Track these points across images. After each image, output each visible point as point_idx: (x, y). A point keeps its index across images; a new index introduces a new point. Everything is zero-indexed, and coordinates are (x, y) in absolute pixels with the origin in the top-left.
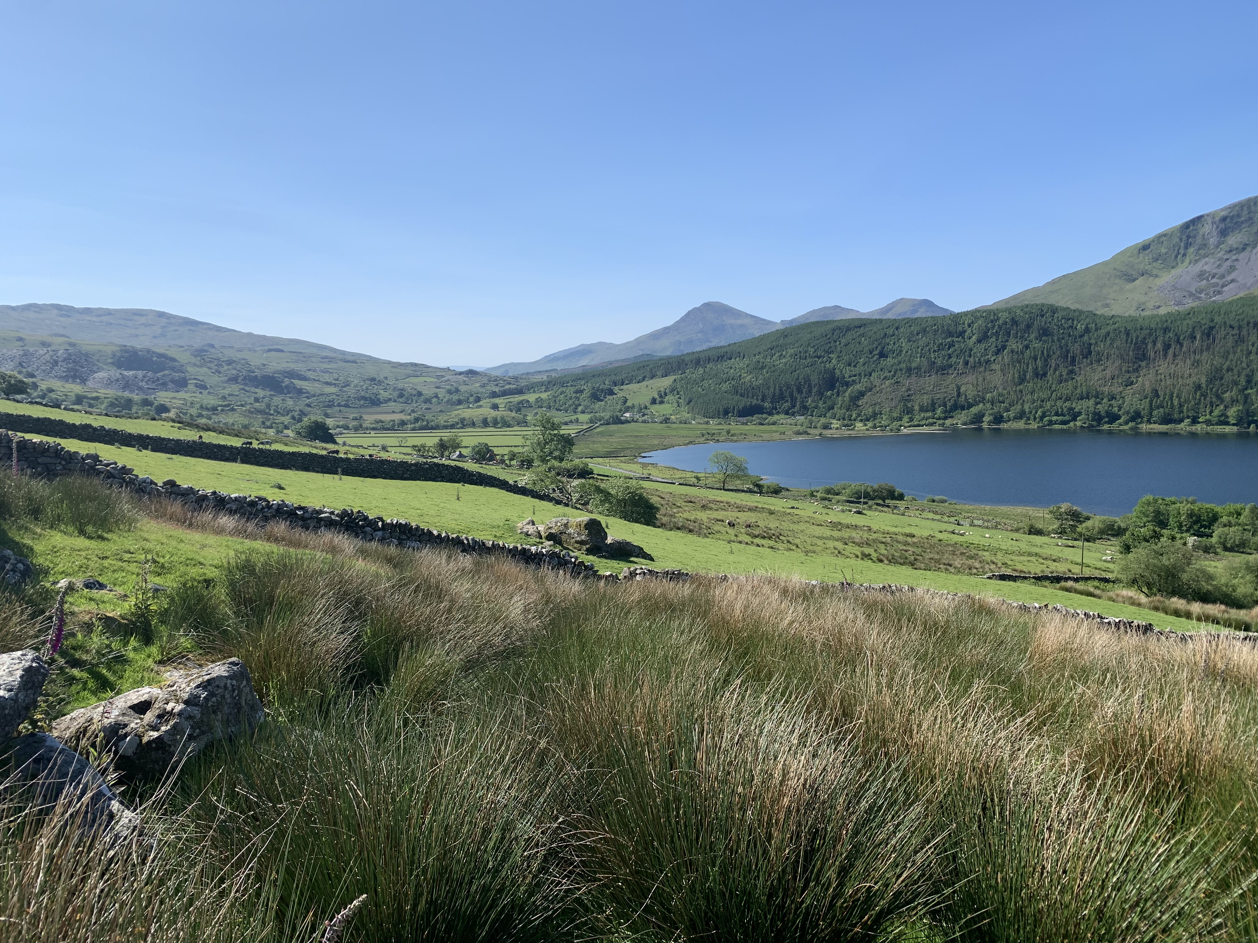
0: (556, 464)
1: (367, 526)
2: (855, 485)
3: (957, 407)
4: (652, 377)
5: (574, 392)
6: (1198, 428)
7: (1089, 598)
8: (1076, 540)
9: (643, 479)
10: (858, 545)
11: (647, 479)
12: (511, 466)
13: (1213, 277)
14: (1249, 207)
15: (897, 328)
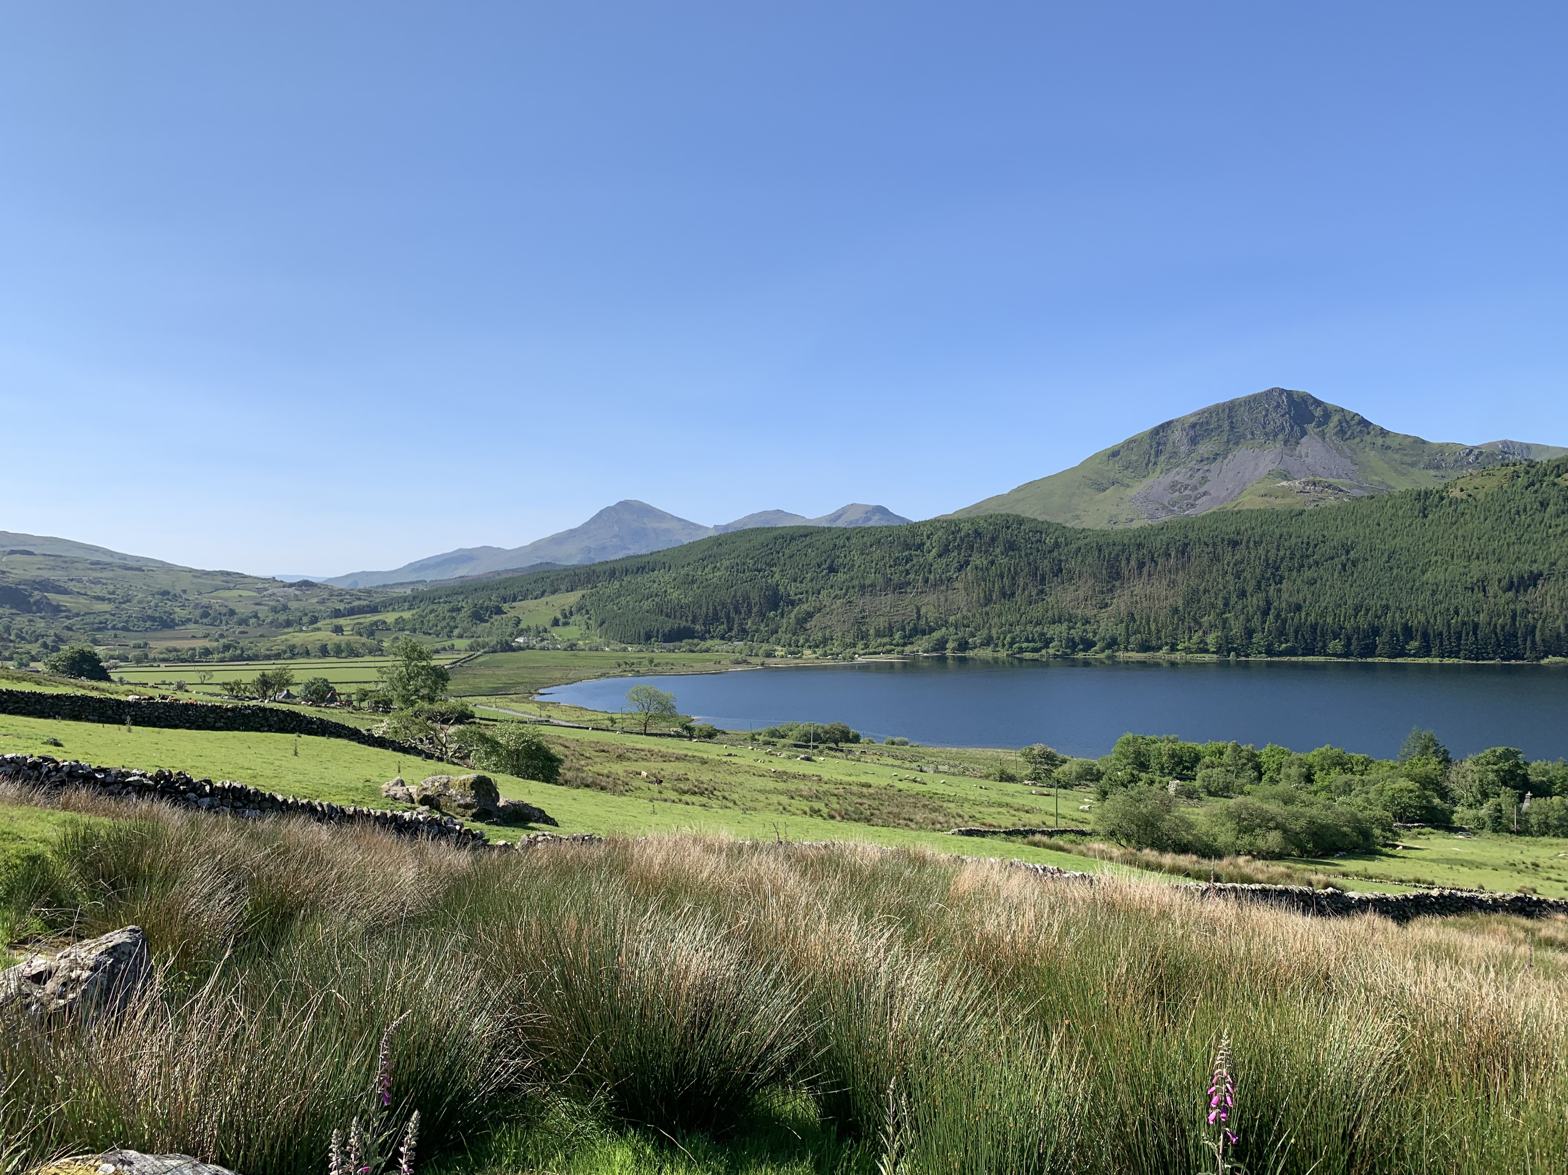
0: (426, 705)
1: (191, 791)
2: (805, 726)
3: (917, 632)
4: (553, 592)
5: (449, 611)
6: (1177, 656)
7: (1059, 853)
8: (1051, 787)
9: (540, 722)
10: (807, 798)
11: (547, 722)
12: (360, 709)
13: (1186, 489)
14: (1217, 414)
15: (848, 539)
